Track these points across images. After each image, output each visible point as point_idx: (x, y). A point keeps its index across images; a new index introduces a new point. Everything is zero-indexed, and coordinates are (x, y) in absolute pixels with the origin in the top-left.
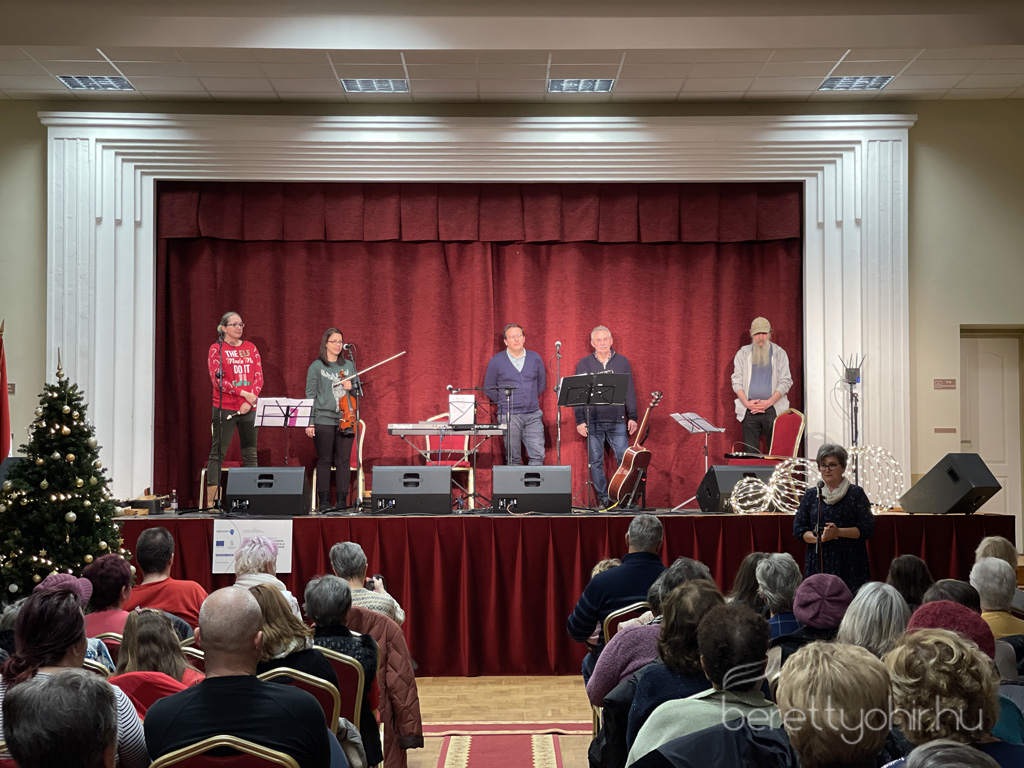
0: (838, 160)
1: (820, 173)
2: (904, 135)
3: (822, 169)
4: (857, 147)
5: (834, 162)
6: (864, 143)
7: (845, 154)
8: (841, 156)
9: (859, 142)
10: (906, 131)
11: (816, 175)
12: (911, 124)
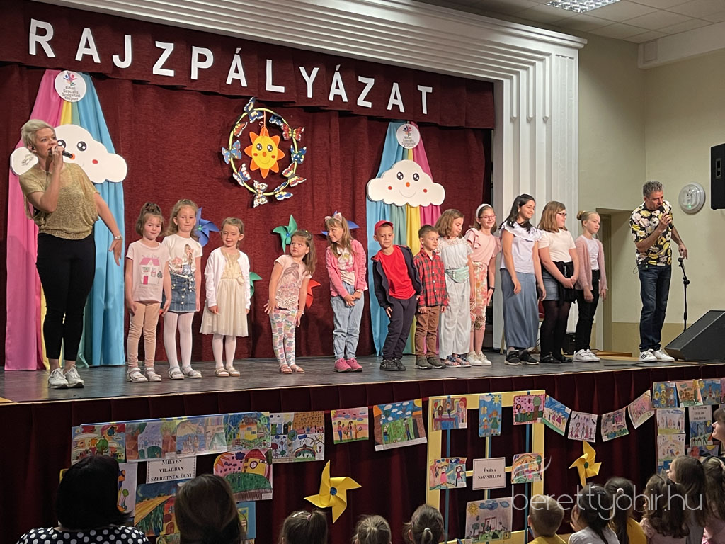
0: (531, 68)
1: (515, 77)
2: (575, 54)
3: (518, 73)
4: (547, 58)
5: (527, 69)
6: (554, 55)
7: (537, 62)
8: (533, 64)
9: (549, 55)
10: (577, 51)
11: (511, 78)
12: (582, 46)
